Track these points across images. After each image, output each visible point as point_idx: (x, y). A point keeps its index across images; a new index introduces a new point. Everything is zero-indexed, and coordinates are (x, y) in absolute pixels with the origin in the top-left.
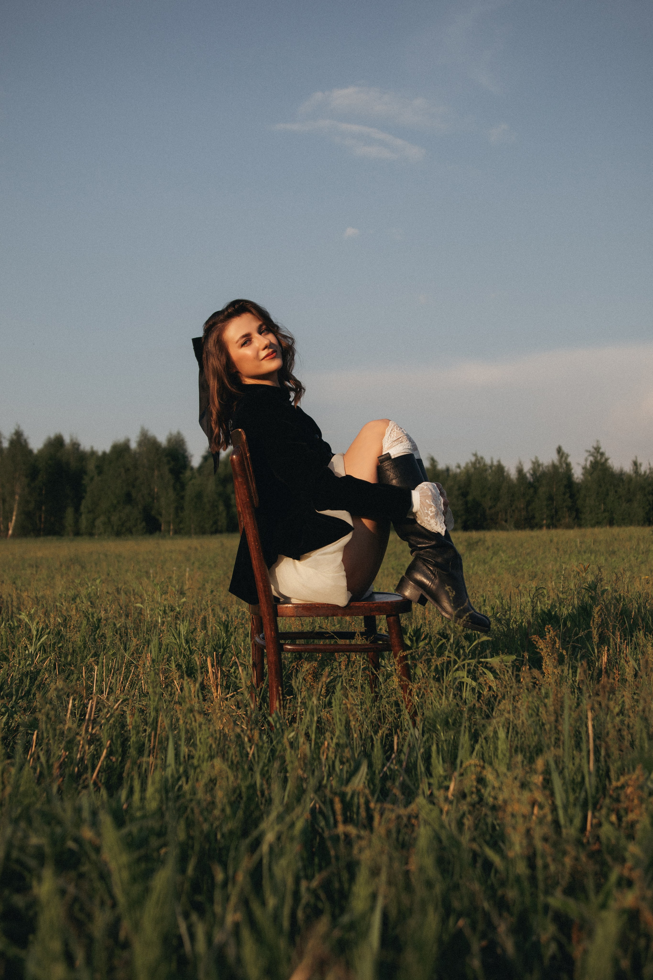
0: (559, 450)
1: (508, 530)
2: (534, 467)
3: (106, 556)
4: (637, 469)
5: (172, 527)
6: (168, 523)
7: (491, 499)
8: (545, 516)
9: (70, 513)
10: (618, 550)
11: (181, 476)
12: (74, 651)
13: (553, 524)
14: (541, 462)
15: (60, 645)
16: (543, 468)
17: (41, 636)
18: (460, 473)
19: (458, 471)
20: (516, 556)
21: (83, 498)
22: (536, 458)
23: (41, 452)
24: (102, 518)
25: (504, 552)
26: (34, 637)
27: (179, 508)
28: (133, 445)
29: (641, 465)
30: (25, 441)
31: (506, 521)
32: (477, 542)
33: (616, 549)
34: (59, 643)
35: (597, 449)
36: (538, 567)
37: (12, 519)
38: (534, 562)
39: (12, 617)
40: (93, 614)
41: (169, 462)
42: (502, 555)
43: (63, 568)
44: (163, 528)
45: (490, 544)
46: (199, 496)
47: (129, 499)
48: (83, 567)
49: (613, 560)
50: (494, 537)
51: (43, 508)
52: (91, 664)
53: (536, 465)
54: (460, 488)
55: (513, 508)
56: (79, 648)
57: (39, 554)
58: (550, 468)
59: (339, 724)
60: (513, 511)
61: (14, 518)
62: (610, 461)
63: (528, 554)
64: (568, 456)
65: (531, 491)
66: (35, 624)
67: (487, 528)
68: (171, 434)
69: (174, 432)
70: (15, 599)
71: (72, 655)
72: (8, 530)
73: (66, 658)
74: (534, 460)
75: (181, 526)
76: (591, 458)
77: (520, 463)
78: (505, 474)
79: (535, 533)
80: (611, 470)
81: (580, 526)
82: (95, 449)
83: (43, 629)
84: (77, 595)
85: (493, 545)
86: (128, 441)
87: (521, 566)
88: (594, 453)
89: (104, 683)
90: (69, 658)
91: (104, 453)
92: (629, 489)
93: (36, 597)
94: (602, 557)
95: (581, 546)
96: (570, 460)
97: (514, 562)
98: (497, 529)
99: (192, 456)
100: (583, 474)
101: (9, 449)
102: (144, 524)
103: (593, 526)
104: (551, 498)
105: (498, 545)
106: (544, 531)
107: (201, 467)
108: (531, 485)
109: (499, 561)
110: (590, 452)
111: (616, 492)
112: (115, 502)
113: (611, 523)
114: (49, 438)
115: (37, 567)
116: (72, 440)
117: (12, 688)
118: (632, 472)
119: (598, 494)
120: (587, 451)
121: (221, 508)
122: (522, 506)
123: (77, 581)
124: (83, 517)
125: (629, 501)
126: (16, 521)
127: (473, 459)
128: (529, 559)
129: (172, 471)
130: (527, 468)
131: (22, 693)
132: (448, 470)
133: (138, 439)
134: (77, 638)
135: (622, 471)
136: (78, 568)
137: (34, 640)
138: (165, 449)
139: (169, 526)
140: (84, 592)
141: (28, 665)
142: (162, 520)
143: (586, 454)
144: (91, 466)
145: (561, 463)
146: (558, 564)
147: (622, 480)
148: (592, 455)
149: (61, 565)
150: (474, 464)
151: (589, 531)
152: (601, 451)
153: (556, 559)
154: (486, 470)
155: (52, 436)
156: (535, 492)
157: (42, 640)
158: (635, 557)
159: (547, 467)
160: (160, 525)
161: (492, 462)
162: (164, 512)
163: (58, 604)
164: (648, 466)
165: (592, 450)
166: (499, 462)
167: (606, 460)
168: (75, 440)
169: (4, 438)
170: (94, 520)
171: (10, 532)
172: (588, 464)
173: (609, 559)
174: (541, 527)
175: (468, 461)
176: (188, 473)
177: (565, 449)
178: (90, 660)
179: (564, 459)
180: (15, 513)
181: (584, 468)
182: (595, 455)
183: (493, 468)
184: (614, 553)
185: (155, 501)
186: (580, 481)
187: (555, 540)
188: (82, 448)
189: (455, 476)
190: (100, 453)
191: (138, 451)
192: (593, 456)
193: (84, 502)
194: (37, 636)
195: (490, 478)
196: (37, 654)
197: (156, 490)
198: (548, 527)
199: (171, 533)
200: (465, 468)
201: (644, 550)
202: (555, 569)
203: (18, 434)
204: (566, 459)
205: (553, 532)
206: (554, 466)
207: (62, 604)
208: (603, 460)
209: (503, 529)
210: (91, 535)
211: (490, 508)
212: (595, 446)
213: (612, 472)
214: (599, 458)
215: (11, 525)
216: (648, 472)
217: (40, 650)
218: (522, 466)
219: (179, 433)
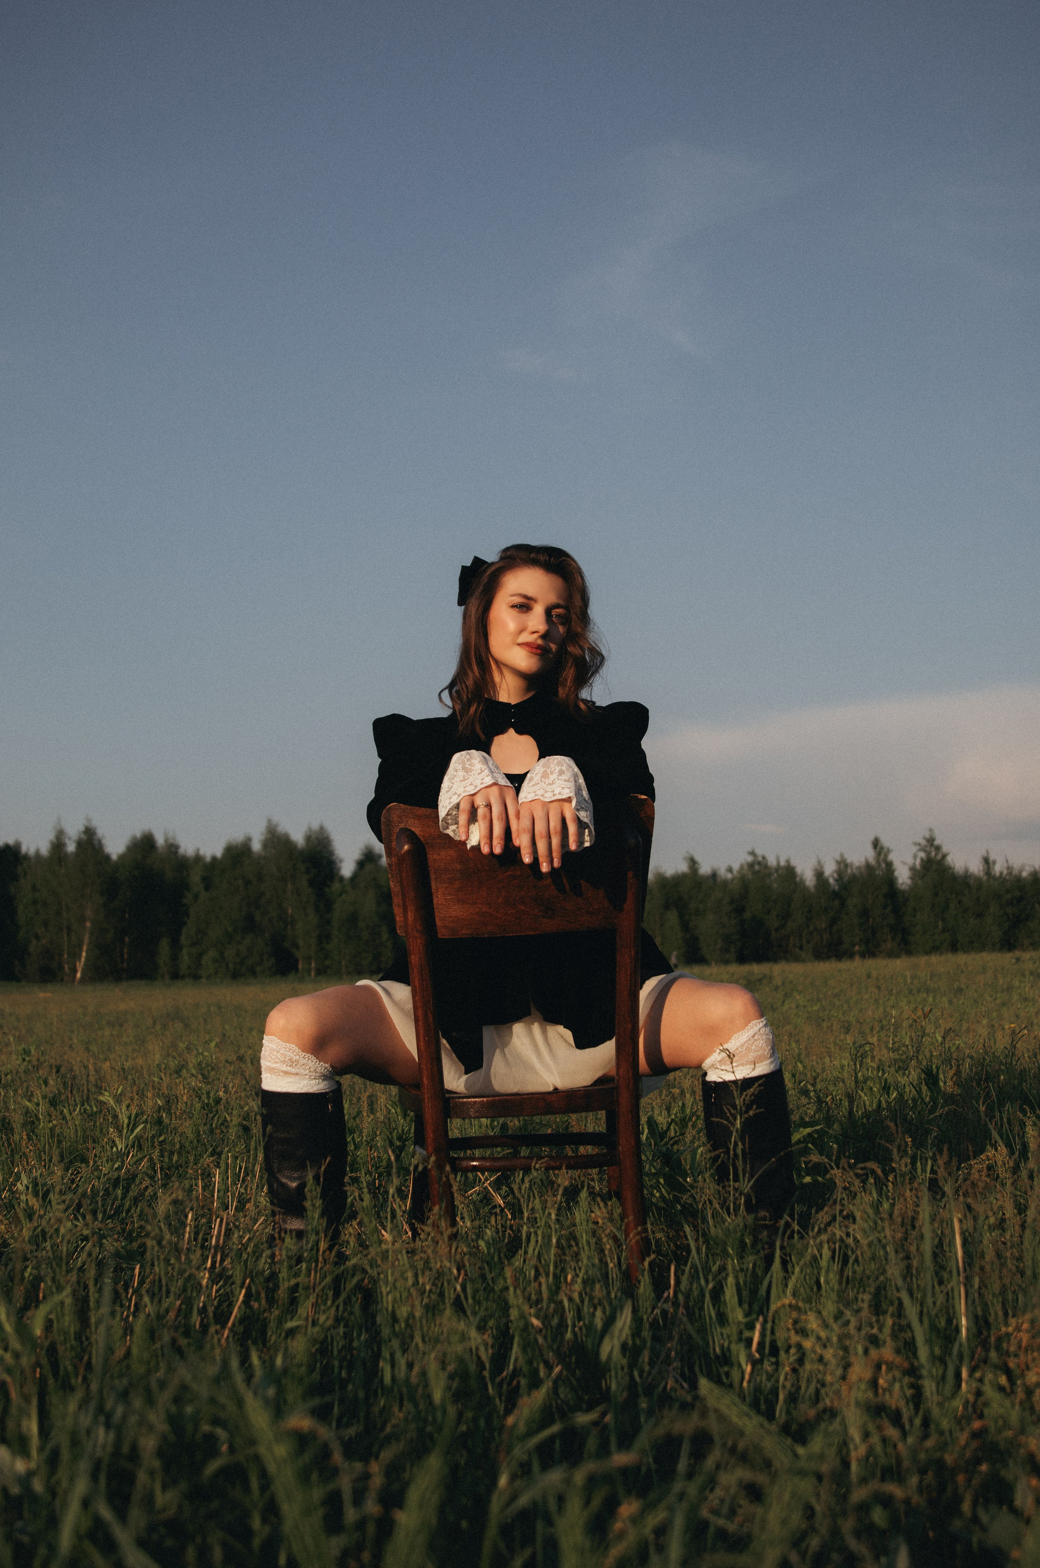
0: (876, 843)
1: (804, 961)
2: (839, 868)
3: (220, 1008)
4: (989, 868)
5: (313, 965)
6: (308, 959)
7: (778, 916)
8: (857, 940)
9: (164, 948)
10: (967, 988)
11: (327, 890)
12: (182, 1146)
13: (869, 952)
14: (849, 861)
15: (161, 1139)
16: (852, 869)
17: (135, 1126)
18: (732, 880)
19: (729, 876)
20: (818, 1000)
21: (185, 923)
22: (842, 855)
23: (122, 857)
24: (212, 953)
25: (800, 993)
26: (125, 1126)
27: (324, 938)
28: (256, 846)
29: (994, 863)
30: (100, 841)
31: (801, 948)
32: (761, 980)
33: (963, 986)
34: (160, 1135)
35: (931, 841)
36: (852, 1014)
37: (80, 956)
38: (845, 1007)
39: (88, 1098)
40: (208, 1093)
41: (308, 871)
42: (798, 997)
43: (158, 1027)
44: (300, 967)
45: (779, 983)
46: (353, 919)
47: (250, 925)
48: (187, 1026)
49: (961, 1002)
50: (784, 971)
51: (127, 939)
52: (209, 1166)
53: (842, 865)
54: (731, 903)
55: (811, 928)
56: (191, 1142)
57: (122, 1006)
58: (863, 870)
59: (586, 1248)
60: (811, 933)
61: (84, 954)
62: (949, 858)
63: (836, 996)
64: (889, 851)
65: (836, 903)
66: (124, 1108)
67: (774, 959)
68: (310, 829)
69: (315, 826)
70: (92, 1072)
71: (179, 1153)
72: (75, 971)
73: (170, 1159)
74: (838, 858)
75: (327, 963)
76: (922, 855)
77: (819, 862)
78: (798, 879)
79: (844, 965)
80: (950, 871)
81: (909, 953)
82: (202, 852)
83: (137, 1115)
84: (183, 1066)
85: (783, 984)
86: (249, 839)
87: (827, 1012)
88: (926, 846)
89: (229, 1194)
90: (175, 1158)
91: (214, 859)
92: (978, 899)
93: (123, 1069)
94: (944, 999)
95: (912, 983)
96: (891, 857)
97: (815, 1008)
98: (787, 960)
99: (341, 861)
100: (911, 878)
101: (77, 854)
102: (273, 960)
103: (927, 953)
104: (865, 913)
105: (791, 982)
106: (857, 962)
107: (355, 876)
108: (835, 895)
109: (794, 1006)
110: (919, 844)
111: (960, 902)
112: (230, 929)
113: (954, 947)
114: (134, 838)
115: (121, 1026)
116: (166, 840)
117: (97, 1202)
118: (982, 873)
119: (933, 905)
120: (915, 844)
121: (385, 936)
122: (824, 926)
123: (182, 1046)
124: (185, 951)
125: (980, 915)
126: (87, 959)
127: (750, 859)
128: (837, 1003)
129: (311, 883)
130: (830, 869)
131: (111, 1209)
132: (714, 875)
133: (263, 837)
134: (187, 1127)
135: (967, 871)
136: (179, 1026)
137: (125, 1131)
138: (302, 853)
139: (310, 964)
140: (192, 1061)
141: (117, 1169)
142: (298, 954)
143: (915, 849)
144: (195, 878)
145: (878, 862)
146: (881, 1010)
147: (968, 885)
148: (923, 849)
149: (155, 1023)
150: (751, 866)
151: (923, 960)
152: (936, 843)
153: (876, 1001)
154: (770, 875)
155: (138, 835)
156: (843, 904)
157: (136, 1132)
158: (992, 996)
159: (859, 868)
160: (297, 961)
161: (778, 862)
162: (301, 943)
163: (156, 1079)
164: (1006, 865)
165: (924, 842)
166: (788, 861)
167: (944, 856)
168: (171, 841)
169: (69, 838)
170: (201, 955)
171: (79, 975)
172: (918, 862)
173: (955, 1000)
174: (851, 956)
175: (743, 862)
176: (336, 886)
177: (885, 842)
178: (207, 1160)
179: (882, 856)
180: (85, 948)
181: (913, 869)
182: (928, 849)
183: (780, 871)
184: (960, 990)
185: (289, 927)
186: (907, 888)
187: (874, 973)
188: (181, 851)
189: (725, 883)
190: (208, 859)
191: (263, 854)
192: (925, 851)
193: (185, 930)
194: (128, 1125)
195: (775, 885)
196: (129, 1153)
197: (290, 911)
198: (863, 955)
199: (313, 973)
200: (739, 872)
201: (1005, 987)
202: (877, 1017)
203: (89, 832)
204: (886, 856)
205: (870, 963)
206: (868, 866)
207: (161, 1079)
208: (939, 857)
209: (797, 959)
210: (196, 977)
211: (777, 930)
212: (927, 836)
213: (953, 874)
214: (933, 854)
215: (80, 966)
216: (1005, 872)
217: (133, 1146)
218: (822, 867)
219: (322, 828)
